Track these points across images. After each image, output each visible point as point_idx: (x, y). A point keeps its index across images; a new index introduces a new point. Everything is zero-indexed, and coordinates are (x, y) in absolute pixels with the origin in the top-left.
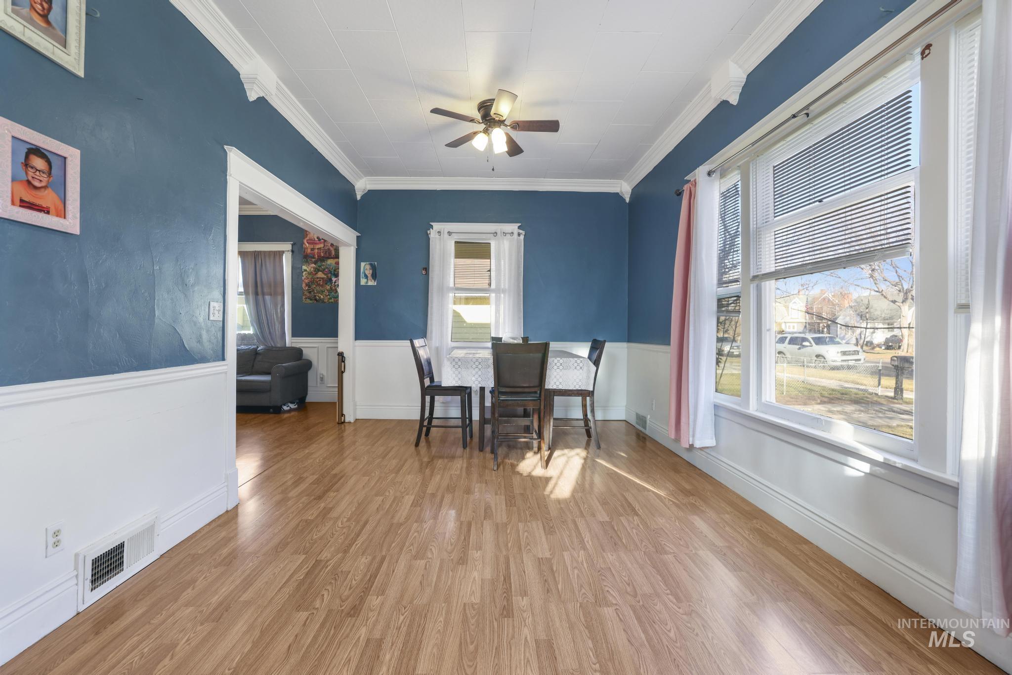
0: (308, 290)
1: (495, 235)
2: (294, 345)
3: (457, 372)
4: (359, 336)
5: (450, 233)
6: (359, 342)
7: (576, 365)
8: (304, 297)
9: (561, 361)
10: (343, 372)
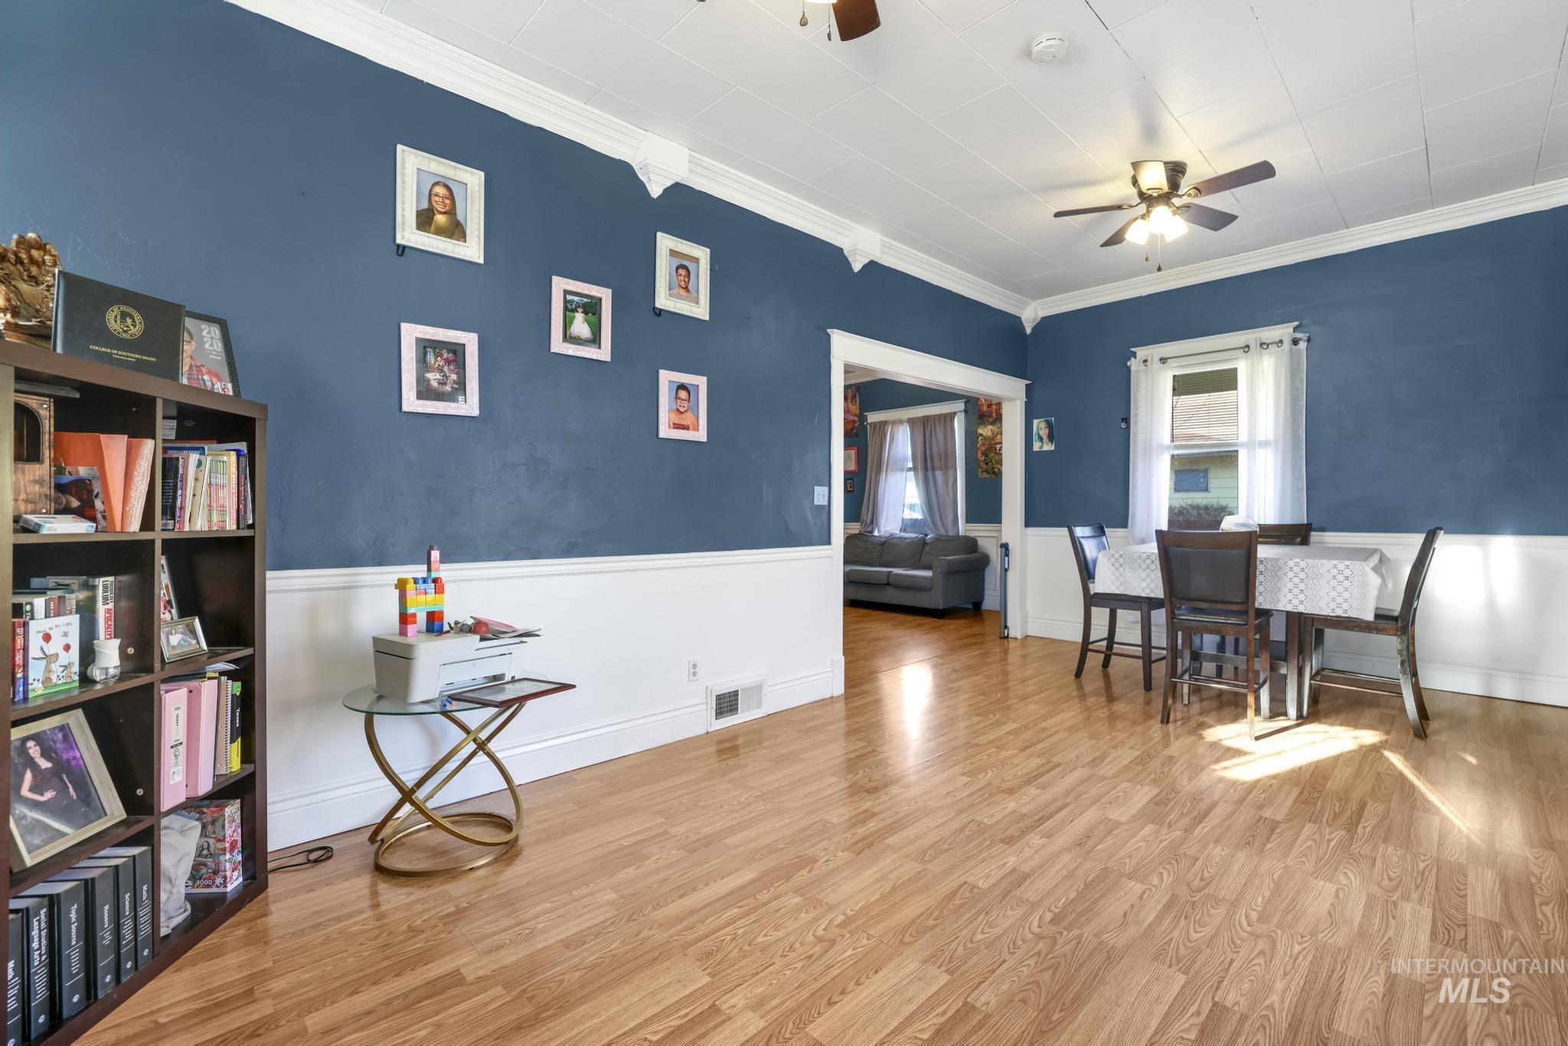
0: (985, 460)
1: (1246, 350)
2: (969, 534)
3: (1117, 574)
4: (1030, 521)
5: (1163, 360)
6: (1031, 531)
7: (1334, 572)
8: (980, 470)
9: (1303, 564)
10: (1006, 570)
